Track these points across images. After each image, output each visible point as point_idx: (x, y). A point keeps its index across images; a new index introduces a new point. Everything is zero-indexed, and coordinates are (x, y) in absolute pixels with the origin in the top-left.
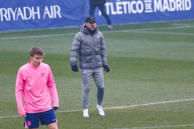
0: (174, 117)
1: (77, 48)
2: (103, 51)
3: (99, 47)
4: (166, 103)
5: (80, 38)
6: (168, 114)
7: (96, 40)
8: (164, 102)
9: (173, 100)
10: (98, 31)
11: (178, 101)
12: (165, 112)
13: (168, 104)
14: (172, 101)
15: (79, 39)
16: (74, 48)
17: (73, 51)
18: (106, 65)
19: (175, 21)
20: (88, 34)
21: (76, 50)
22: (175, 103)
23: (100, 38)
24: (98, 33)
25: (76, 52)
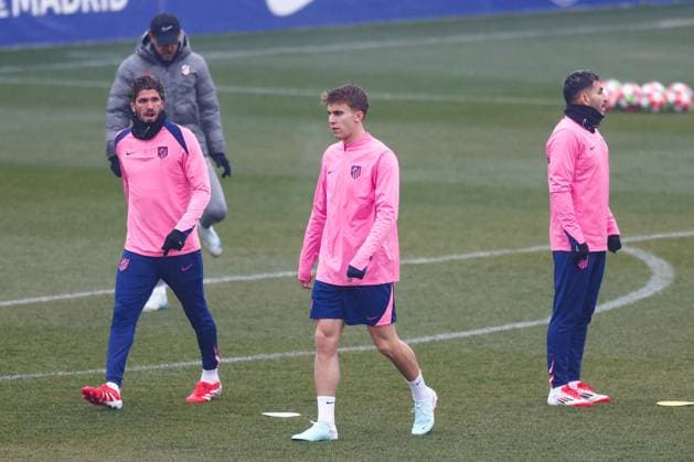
0: (74, 344)
1: (121, 102)
2: (207, 111)
3: (188, 102)
4: (50, 302)
5: (132, 74)
6: (57, 334)
7: (179, 80)
8: (44, 299)
9: (71, 293)
10: (187, 54)
11: (88, 294)
12: (48, 329)
13: (57, 303)
14: (68, 296)
15: (128, 76)
16: (113, 102)
17: (112, 111)
18: (222, 151)
19: (78, 44)
20: (154, 64)
21: (118, 110)
22: (79, 301)
23: (195, 75)
24: (189, 58)
25: (121, 114)
